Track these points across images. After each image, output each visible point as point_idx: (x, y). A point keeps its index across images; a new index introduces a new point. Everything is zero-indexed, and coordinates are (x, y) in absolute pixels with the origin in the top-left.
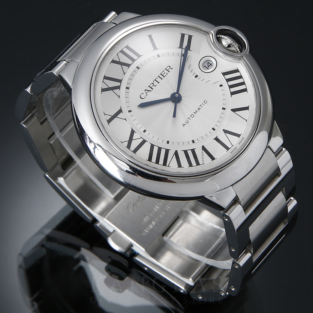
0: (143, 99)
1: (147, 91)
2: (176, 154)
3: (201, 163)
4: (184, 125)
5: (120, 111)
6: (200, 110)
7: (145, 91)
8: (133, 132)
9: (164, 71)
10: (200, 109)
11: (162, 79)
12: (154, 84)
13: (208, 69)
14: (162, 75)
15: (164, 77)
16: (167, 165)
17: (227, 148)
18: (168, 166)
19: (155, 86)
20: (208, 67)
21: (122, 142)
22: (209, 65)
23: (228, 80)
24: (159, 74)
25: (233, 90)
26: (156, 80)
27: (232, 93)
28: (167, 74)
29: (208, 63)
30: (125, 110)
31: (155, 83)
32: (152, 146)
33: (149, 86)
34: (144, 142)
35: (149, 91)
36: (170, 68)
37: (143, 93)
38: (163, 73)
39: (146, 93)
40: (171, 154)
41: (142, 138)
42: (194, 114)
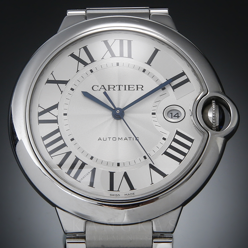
0: (93, 90)
1: (103, 87)
2: (69, 154)
3: (78, 179)
4: (100, 139)
5: (65, 82)
6: (125, 140)
7: (102, 86)
8: (56, 106)
9: (134, 85)
10: (127, 139)
11: (125, 90)
12: (114, 87)
13: (172, 118)
14: (129, 88)
15: (129, 90)
16: (52, 155)
17: (112, 189)
18: (51, 157)
19: (114, 90)
20: (174, 116)
21: (39, 106)
22: (177, 115)
23: (175, 140)
24: (127, 84)
25: (170, 151)
26: (120, 86)
27: (166, 153)
28: (134, 90)
29: (178, 113)
30: (70, 85)
31: (117, 88)
32: (58, 131)
33: (109, 86)
34: (56, 121)
35: (105, 88)
36: (141, 88)
37: (98, 86)
38: (133, 86)
39: (101, 88)
40: (64, 150)
41: (57, 117)
42: (117, 139)
